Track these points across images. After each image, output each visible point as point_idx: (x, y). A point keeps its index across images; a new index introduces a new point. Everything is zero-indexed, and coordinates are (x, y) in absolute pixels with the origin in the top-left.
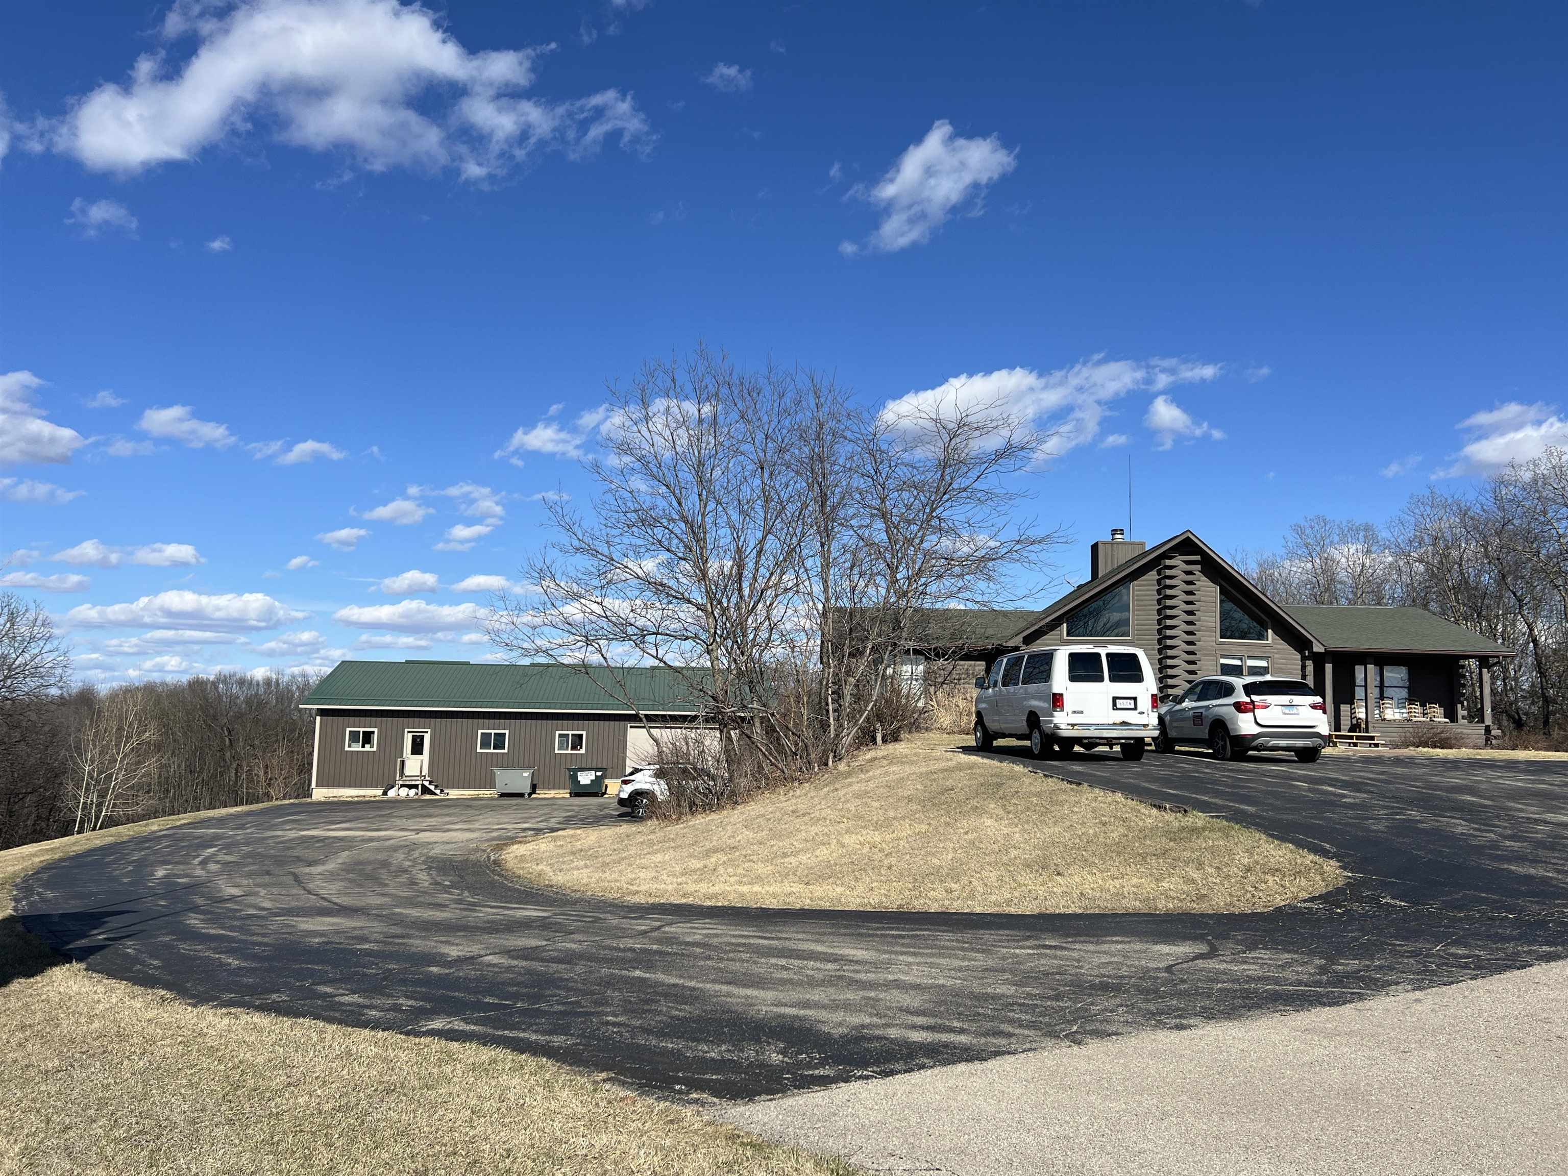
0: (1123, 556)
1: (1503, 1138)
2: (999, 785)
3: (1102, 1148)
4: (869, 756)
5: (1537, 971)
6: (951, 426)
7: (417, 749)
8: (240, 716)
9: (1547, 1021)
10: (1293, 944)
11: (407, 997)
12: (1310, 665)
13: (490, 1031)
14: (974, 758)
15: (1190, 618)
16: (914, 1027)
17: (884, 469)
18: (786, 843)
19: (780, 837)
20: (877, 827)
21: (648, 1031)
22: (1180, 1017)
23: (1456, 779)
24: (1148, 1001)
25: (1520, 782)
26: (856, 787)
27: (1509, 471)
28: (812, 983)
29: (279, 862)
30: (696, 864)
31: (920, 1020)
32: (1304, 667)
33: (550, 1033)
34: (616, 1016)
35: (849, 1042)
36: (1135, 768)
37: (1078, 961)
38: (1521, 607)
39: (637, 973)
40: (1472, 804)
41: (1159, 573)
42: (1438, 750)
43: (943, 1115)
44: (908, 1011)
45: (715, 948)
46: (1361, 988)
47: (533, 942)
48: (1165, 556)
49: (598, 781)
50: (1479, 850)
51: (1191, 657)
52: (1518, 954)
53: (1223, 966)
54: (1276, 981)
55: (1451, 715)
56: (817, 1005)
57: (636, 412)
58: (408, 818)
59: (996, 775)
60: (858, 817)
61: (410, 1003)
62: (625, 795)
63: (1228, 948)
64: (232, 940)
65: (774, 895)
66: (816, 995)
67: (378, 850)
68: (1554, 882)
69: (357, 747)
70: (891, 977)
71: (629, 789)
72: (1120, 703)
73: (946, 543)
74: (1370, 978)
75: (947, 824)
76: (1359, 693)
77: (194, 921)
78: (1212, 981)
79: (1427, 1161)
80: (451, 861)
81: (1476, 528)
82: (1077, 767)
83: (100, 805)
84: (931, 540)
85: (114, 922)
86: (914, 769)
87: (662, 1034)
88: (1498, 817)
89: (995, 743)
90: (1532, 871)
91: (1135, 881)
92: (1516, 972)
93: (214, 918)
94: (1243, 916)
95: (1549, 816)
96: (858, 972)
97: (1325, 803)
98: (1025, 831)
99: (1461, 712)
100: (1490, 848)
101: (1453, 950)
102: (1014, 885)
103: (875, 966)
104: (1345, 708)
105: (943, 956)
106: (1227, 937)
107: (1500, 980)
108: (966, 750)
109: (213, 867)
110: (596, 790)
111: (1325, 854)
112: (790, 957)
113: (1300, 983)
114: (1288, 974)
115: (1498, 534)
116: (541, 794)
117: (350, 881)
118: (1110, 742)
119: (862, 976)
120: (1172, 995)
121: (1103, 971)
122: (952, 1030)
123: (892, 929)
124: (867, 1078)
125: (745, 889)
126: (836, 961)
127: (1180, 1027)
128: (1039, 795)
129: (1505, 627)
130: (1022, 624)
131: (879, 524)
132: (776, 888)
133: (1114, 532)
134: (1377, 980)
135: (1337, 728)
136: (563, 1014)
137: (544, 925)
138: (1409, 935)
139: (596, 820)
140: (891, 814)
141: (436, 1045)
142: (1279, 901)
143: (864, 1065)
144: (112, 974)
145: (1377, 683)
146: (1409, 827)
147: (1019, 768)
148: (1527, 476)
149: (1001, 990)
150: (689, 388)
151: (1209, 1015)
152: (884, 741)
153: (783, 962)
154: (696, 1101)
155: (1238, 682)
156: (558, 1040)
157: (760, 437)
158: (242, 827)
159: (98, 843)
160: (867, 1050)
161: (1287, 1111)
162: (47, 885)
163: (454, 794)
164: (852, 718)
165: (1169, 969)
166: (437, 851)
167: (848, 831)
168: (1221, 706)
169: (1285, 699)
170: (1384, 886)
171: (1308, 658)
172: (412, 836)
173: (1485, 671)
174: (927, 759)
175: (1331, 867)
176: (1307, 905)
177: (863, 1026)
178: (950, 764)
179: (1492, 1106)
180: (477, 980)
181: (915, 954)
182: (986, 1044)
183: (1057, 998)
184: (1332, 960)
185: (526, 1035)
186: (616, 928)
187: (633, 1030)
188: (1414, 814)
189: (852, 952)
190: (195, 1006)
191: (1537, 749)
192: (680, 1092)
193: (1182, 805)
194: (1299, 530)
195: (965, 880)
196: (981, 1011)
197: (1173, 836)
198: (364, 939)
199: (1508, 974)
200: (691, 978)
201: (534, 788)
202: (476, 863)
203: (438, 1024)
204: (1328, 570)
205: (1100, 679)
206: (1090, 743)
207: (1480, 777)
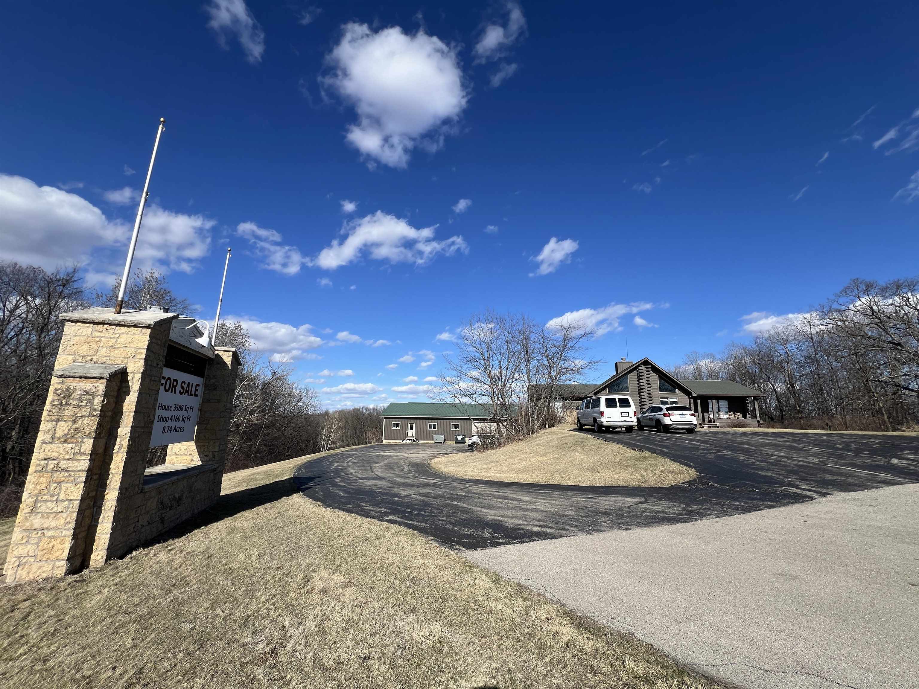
0: (626, 366)
1: (740, 580)
2: (582, 442)
3: (588, 574)
4: (543, 432)
5: (764, 512)
6: (566, 328)
7: (411, 428)
8: (366, 419)
9: (766, 532)
10: (675, 499)
11: (385, 508)
12: (692, 400)
13: (404, 521)
14: (576, 433)
15: (649, 386)
16: (536, 526)
17: (546, 341)
18: (513, 460)
19: (512, 458)
20: (542, 455)
21: (451, 523)
22: (628, 525)
23: (743, 439)
24: (619, 519)
25: (767, 440)
26: (537, 442)
27: (759, 334)
28: (508, 508)
29: (368, 462)
30: (485, 466)
31: (539, 523)
32: (690, 401)
33: (421, 522)
34: (443, 517)
35: (513, 530)
36: (629, 436)
37: (598, 503)
38: (769, 379)
39: (456, 503)
40: (747, 448)
41: (637, 371)
42: (740, 429)
43: (536, 559)
44: (536, 520)
45: (482, 495)
46: (696, 516)
47: (428, 491)
48: (639, 366)
49: (463, 439)
50: (747, 466)
51: (650, 399)
52: (757, 505)
53: (649, 507)
54: (666, 513)
55: (745, 416)
56: (507, 517)
57: (469, 327)
58: (408, 449)
59: (582, 439)
60: (537, 452)
61: (385, 510)
62: (470, 444)
63: (651, 500)
64: (345, 487)
65: (506, 477)
66: (508, 513)
67: (396, 459)
68: (775, 478)
69: (395, 428)
70: (534, 507)
71: (471, 442)
72: (623, 414)
73: (566, 364)
74: (701, 512)
75: (564, 455)
76: (710, 409)
77: (338, 481)
78: (643, 512)
79: (708, 587)
80: (416, 463)
81: (749, 353)
82: (609, 436)
83: (327, 444)
84: (562, 363)
85: (317, 480)
86: (557, 436)
87: (455, 524)
88: (756, 453)
89: (584, 428)
90: (767, 474)
91: (623, 475)
92: (757, 512)
93: (343, 480)
94: (660, 488)
95: (776, 453)
96: (524, 505)
97: (693, 448)
98: (589, 457)
99: (748, 416)
100: (752, 465)
101: (733, 503)
102: (583, 475)
103: (530, 503)
104: (706, 415)
105: (553, 500)
106: (652, 496)
107: (750, 515)
108: (575, 430)
109: (350, 464)
110: (463, 442)
111: (690, 466)
112: (505, 499)
113: (674, 514)
114: (671, 510)
115: (758, 355)
116: (447, 442)
117: (385, 469)
118: (621, 427)
119: (525, 507)
120: (627, 517)
121: (606, 507)
122: (548, 527)
123: (540, 490)
124: (515, 543)
125: (498, 475)
126: (518, 501)
127: (627, 529)
128: (595, 445)
129: (764, 386)
130: (593, 389)
131: (545, 359)
132: (507, 475)
133: (622, 359)
134: (703, 513)
135: (704, 421)
136: (428, 516)
137: (435, 485)
138: (718, 497)
139: (461, 451)
140: (547, 451)
141: (386, 524)
142: (673, 483)
143: (515, 539)
144: (309, 497)
145: (717, 406)
146: (723, 457)
147: (589, 436)
148: (767, 336)
149: (570, 513)
150: (484, 320)
151: (639, 525)
152: (549, 427)
153: (501, 501)
154: (457, 549)
155: (664, 407)
156: (423, 525)
157: (506, 333)
158: (361, 451)
159: (323, 455)
160: (518, 533)
161: (659, 563)
162: (305, 468)
163: (422, 442)
164: (538, 419)
165: (629, 507)
166: (413, 460)
167: (533, 457)
168: (658, 415)
169: (680, 412)
170: (711, 479)
171: (691, 398)
172: (407, 455)
173: (755, 401)
174: (561, 433)
175: (692, 471)
176: (682, 485)
177: (519, 525)
178: (568, 435)
179: (738, 566)
180: (407, 503)
181: (544, 499)
182: (558, 533)
183: (588, 517)
184: (688, 505)
185: (412, 522)
186: (455, 487)
187: (446, 522)
188: (725, 452)
189: (524, 498)
190: (325, 508)
191: (778, 428)
192: (453, 545)
193: (641, 449)
194: (688, 356)
195: (567, 474)
196: (560, 520)
197: (637, 459)
198: (381, 488)
199: (753, 513)
200: (471, 505)
201: (445, 440)
202: (423, 464)
203: (389, 518)
204: (698, 368)
205: (617, 407)
206: (615, 427)
207: (752, 439)
